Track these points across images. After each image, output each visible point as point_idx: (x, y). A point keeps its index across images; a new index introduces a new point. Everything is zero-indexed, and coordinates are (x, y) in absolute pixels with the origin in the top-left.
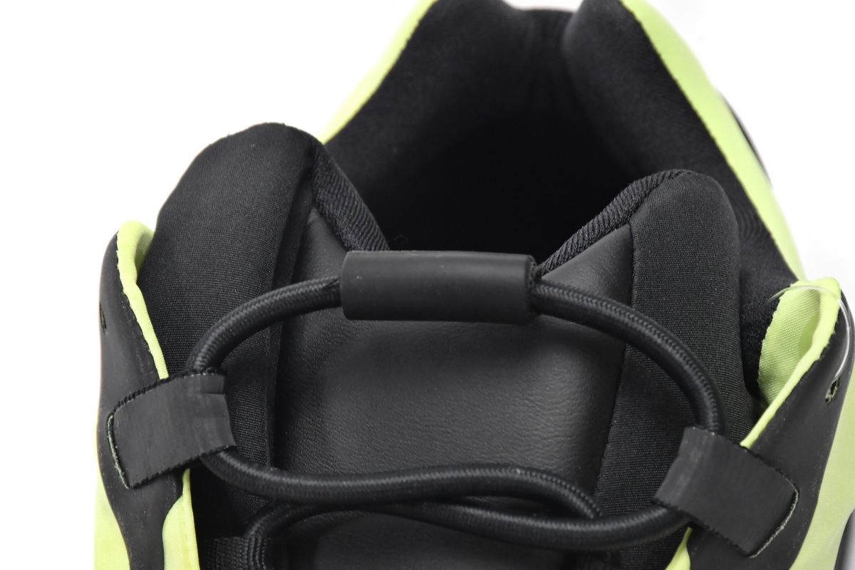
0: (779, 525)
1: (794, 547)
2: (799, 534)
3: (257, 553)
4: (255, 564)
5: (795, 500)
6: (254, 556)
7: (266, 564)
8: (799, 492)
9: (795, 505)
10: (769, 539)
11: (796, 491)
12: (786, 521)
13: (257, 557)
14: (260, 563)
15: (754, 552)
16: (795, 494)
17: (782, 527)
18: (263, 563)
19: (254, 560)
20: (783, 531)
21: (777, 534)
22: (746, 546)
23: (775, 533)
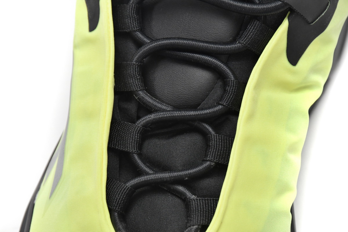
0: (322, 13)
1: (327, 22)
2: (329, 17)
3: (133, 10)
4: (132, 14)
5: (328, 5)
6: (131, 11)
7: (136, 14)
8: (330, 2)
9: (328, 7)
10: (318, 18)
11: (329, 2)
12: (325, 12)
13: (133, 12)
14: (134, 14)
15: (312, 23)
16: (329, 3)
17: (323, 14)
18: (135, 14)
19: (131, 13)
20: (323, 16)
21: (321, 16)
22: (310, 20)
23: (320, 16)
